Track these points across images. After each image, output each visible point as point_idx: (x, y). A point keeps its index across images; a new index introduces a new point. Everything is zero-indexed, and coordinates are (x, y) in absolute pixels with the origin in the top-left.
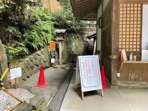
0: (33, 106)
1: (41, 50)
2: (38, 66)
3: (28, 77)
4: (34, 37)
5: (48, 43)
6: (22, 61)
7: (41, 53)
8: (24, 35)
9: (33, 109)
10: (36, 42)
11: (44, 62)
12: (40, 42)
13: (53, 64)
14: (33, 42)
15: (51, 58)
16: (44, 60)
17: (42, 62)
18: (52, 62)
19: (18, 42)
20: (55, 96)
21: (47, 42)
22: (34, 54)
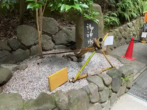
0: (123, 74)
1: (133, 22)
2: (126, 39)
3: (115, 48)
4: (128, 5)
5: (142, 13)
6: (112, 32)
7: (132, 25)
8: (118, 4)
9: (122, 77)
10: (129, 12)
11: (134, 35)
12: (134, 12)
13: (143, 39)
14: (126, 11)
15: (143, 32)
16: (133, 33)
17: (132, 35)
18: (142, 36)
19: (111, 12)
20: (142, 73)
21: (142, 11)
22: (124, 25)
